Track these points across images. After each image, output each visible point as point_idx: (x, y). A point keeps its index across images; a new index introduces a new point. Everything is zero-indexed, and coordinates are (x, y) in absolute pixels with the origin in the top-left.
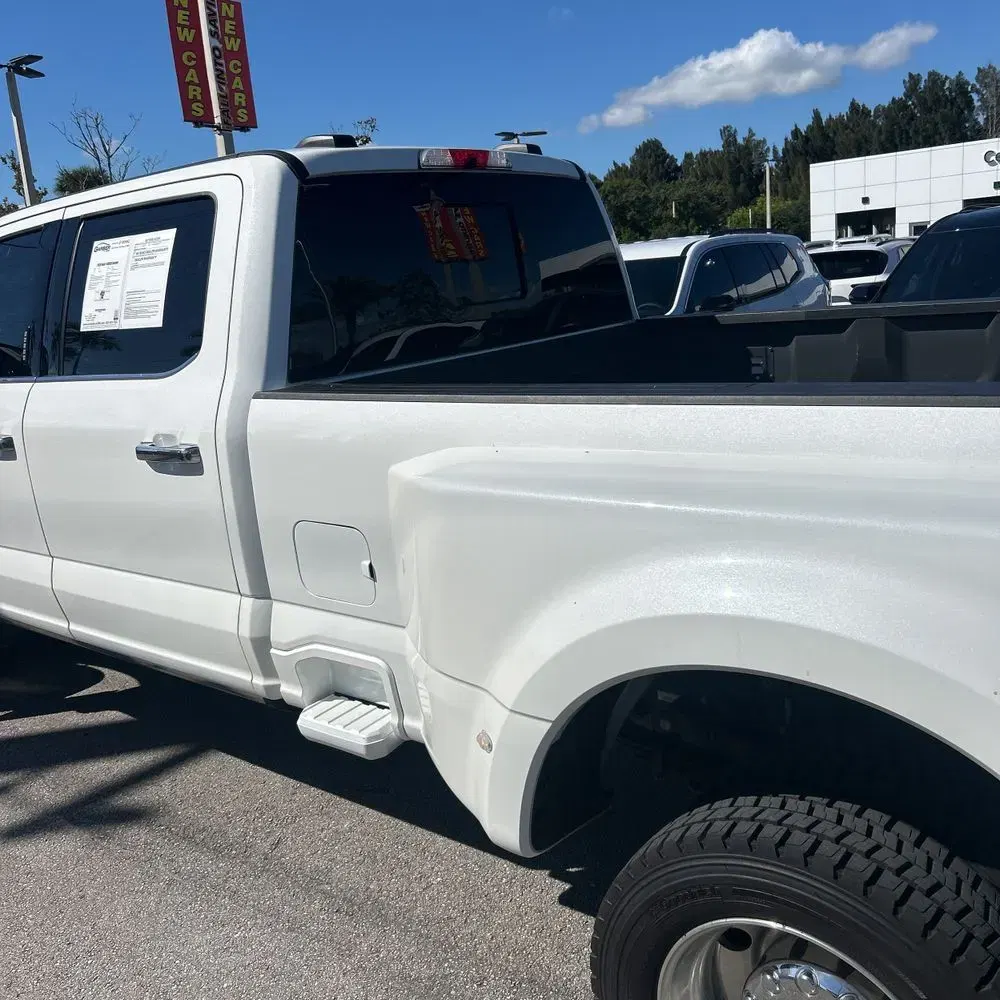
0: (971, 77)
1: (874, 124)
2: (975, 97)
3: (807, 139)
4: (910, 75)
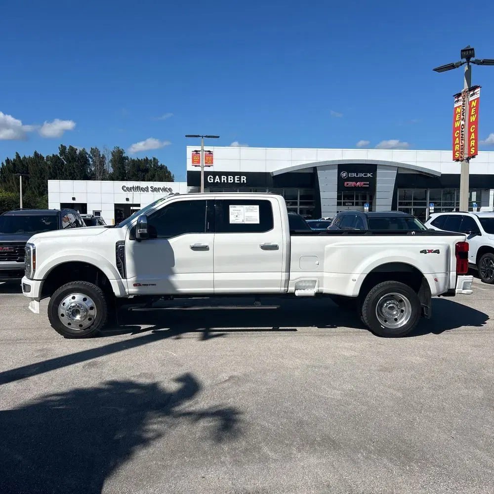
0: (88, 151)
1: (46, 163)
2: (90, 160)
3: (14, 164)
4: (62, 145)
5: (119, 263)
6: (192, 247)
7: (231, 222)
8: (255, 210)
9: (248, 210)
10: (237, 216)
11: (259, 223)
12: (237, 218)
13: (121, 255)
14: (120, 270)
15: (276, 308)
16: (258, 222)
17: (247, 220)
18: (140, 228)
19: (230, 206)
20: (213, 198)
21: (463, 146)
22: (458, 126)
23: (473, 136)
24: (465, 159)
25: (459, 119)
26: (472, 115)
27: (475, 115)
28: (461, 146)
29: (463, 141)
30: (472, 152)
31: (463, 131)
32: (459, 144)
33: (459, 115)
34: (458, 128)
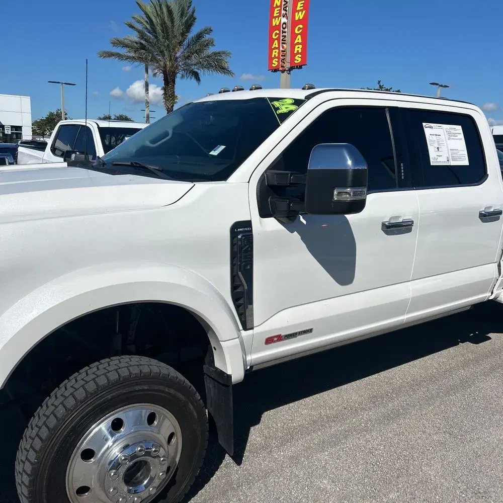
7: (433, 162)
8: (459, 136)
10: (438, 149)
12: (439, 153)
16: (467, 162)
17: (453, 158)
21: (284, 51)
22: (278, 24)
23: (299, 39)
24: (287, 69)
25: (278, 14)
26: (298, 11)
27: (304, 12)
28: (282, 51)
29: (284, 45)
30: (298, 60)
31: (285, 32)
32: (278, 48)
33: (279, 9)
34: (277, 27)
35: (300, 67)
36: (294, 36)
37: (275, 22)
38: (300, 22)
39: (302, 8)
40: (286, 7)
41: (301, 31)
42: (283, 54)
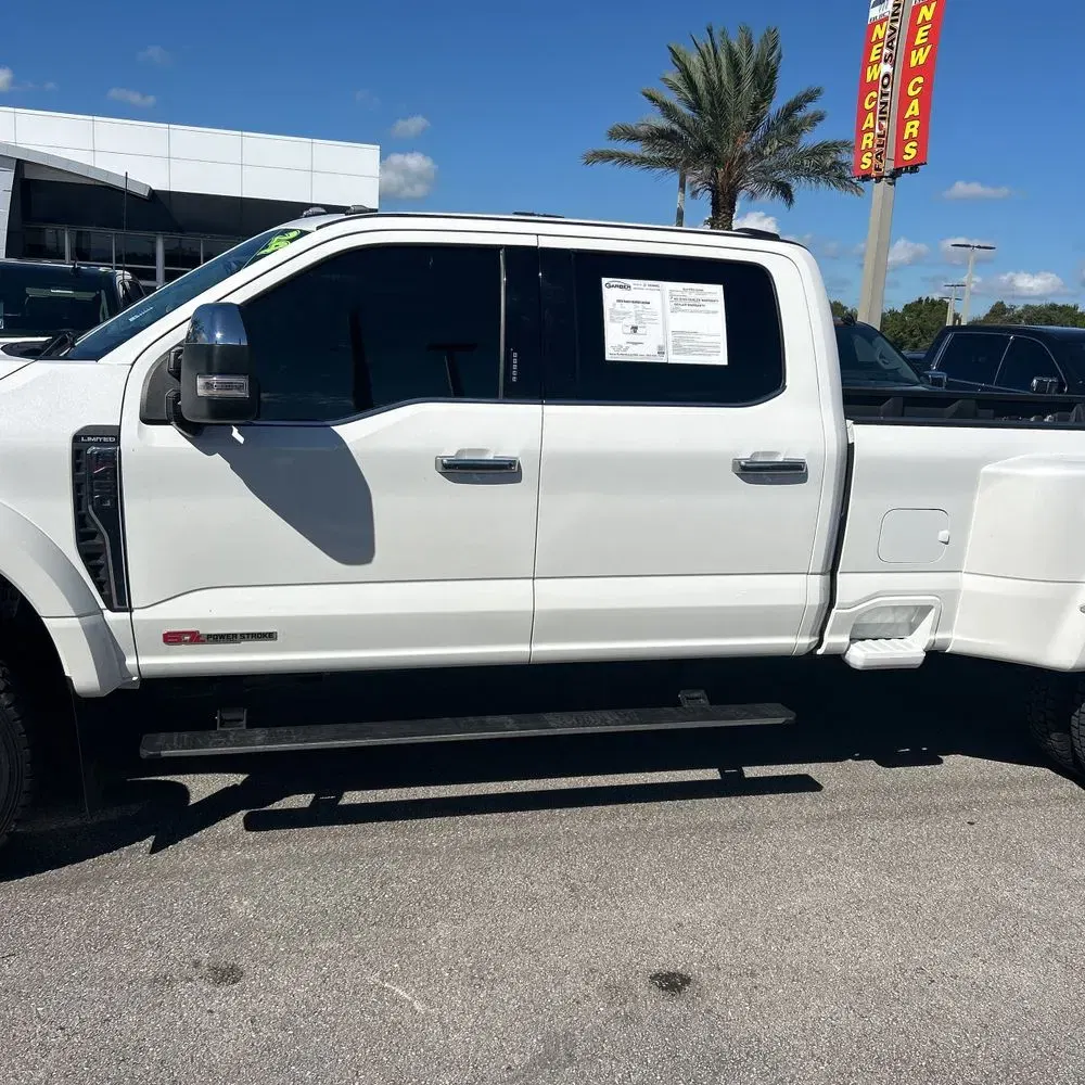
5: (92, 535)
6: (446, 466)
7: (611, 354)
8: (709, 306)
9: (678, 303)
10: (635, 329)
11: (726, 363)
12: (635, 338)
13: (102, 500)
14: (94, 571)
15: (780, 721)
16: (721, 358)
17: (678, 349)
18: (210, 373)
19: (605, 281)
20: (530, 241)
21: (883, 136)
22: (875, 78)
23: (914, 108)
24: (887, 174)
25: (878, 57)
26: (917, 48)
27: (929, 47)
28: (879, 136)
29: (884, 123)
30: (909, 155)
31: (886, 95)
32: (873, 130)
33: (880, 45)
34: (873, 85)
35: (914, 169)
36: (905, 101)
37: (872, 74)
38: (919, 70)
39: (925, 40)
40: (892, 41)
41: (919, 89)
42: (880, 141)
